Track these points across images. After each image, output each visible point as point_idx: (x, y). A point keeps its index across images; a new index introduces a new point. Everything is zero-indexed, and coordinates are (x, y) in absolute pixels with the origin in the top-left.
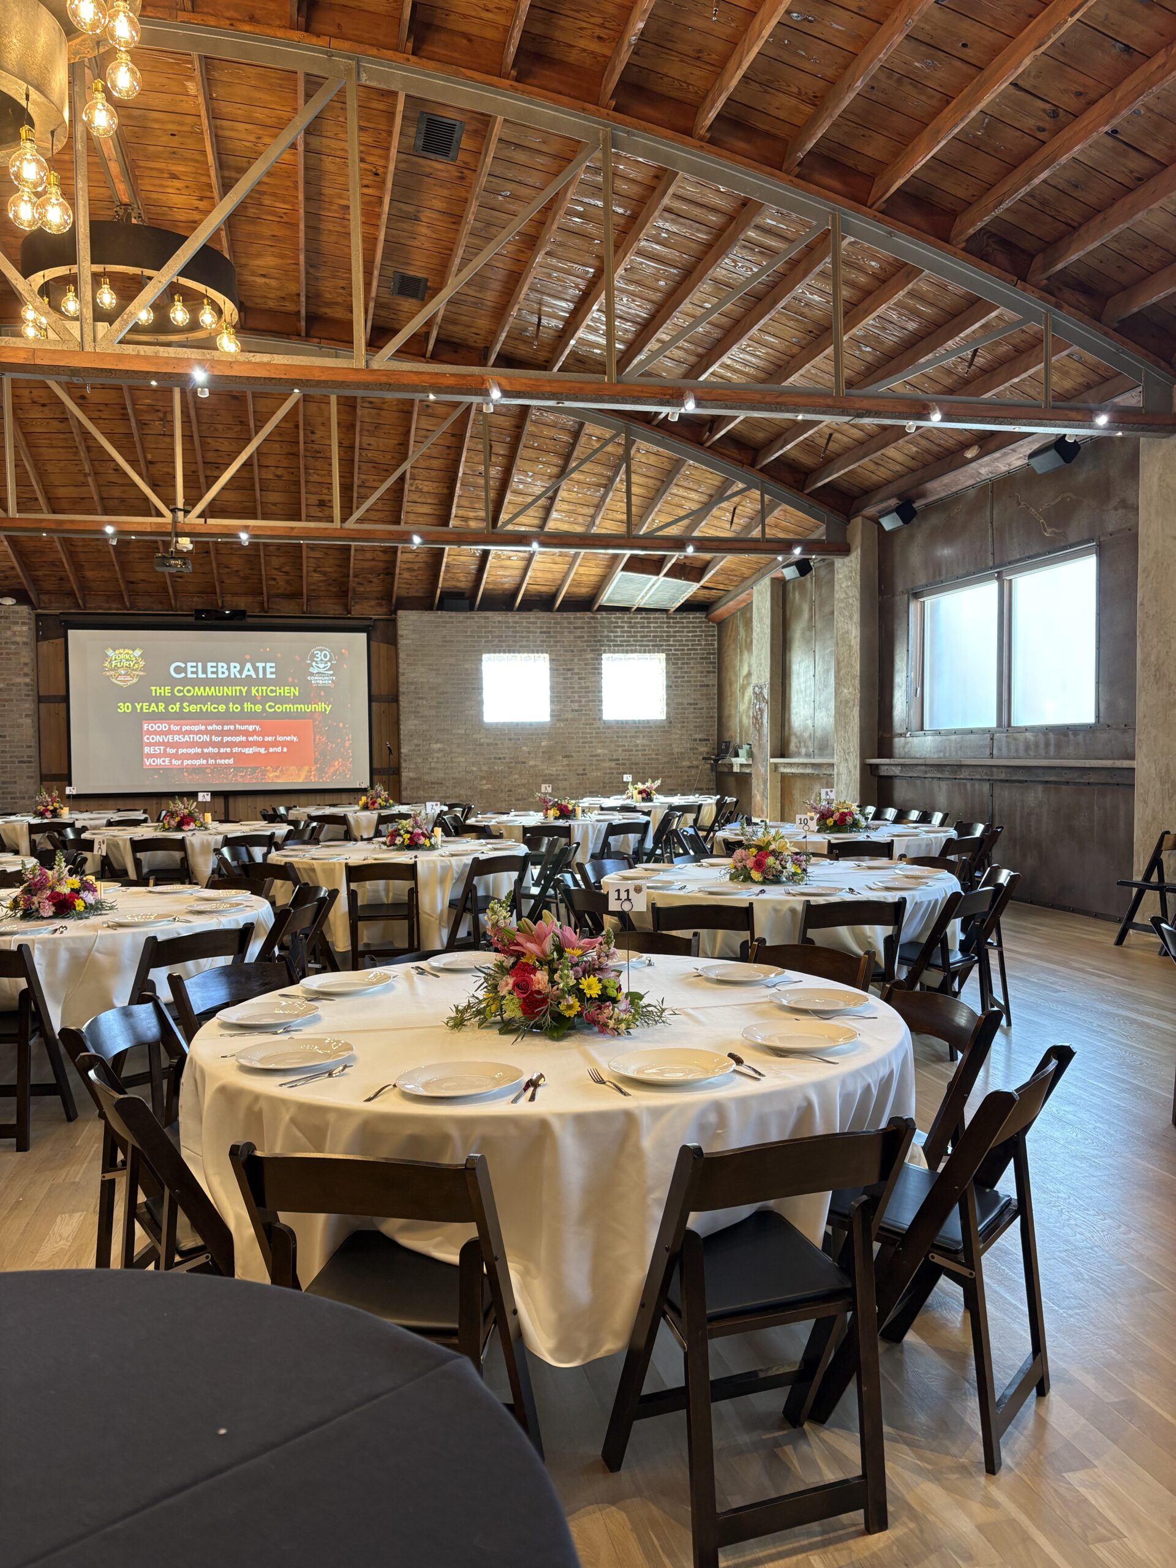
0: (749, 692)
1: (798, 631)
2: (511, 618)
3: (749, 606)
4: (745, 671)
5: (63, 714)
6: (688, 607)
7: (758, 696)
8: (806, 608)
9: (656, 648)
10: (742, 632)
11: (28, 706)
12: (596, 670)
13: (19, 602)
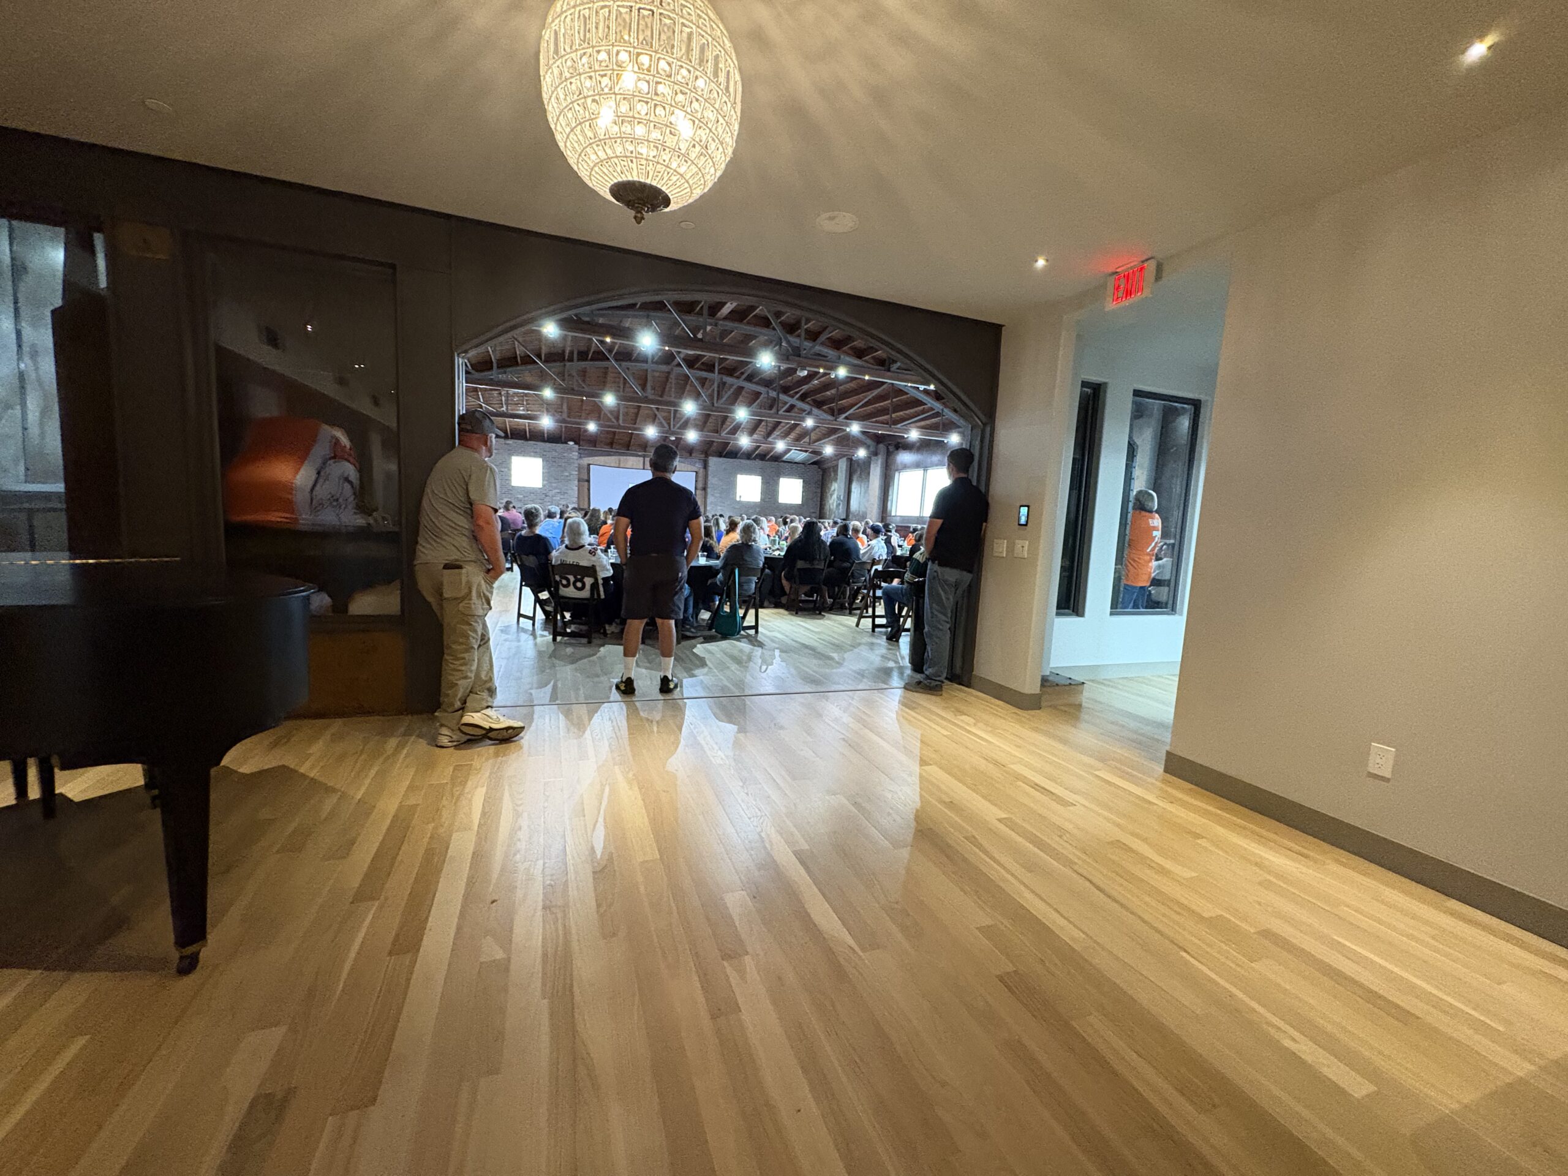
0: (835, 496)
1: (855, 478)
2: (748, 462)
3: (837, 466)
4: (833, 488)
5: (586, 487)
6: (814, 463)
7: (839, 498)
8: (859, 470)
9: (800, 477)
10: (832, 474)
11: (576, 482)
12: (777, 483)
13: (576, 443)
